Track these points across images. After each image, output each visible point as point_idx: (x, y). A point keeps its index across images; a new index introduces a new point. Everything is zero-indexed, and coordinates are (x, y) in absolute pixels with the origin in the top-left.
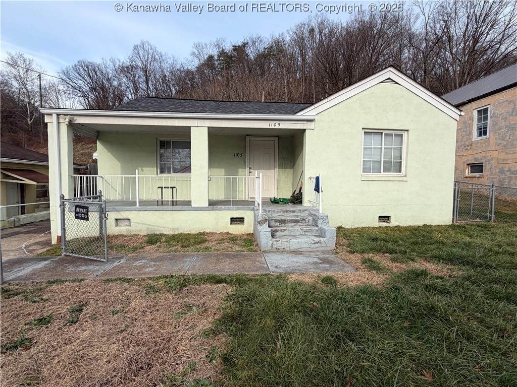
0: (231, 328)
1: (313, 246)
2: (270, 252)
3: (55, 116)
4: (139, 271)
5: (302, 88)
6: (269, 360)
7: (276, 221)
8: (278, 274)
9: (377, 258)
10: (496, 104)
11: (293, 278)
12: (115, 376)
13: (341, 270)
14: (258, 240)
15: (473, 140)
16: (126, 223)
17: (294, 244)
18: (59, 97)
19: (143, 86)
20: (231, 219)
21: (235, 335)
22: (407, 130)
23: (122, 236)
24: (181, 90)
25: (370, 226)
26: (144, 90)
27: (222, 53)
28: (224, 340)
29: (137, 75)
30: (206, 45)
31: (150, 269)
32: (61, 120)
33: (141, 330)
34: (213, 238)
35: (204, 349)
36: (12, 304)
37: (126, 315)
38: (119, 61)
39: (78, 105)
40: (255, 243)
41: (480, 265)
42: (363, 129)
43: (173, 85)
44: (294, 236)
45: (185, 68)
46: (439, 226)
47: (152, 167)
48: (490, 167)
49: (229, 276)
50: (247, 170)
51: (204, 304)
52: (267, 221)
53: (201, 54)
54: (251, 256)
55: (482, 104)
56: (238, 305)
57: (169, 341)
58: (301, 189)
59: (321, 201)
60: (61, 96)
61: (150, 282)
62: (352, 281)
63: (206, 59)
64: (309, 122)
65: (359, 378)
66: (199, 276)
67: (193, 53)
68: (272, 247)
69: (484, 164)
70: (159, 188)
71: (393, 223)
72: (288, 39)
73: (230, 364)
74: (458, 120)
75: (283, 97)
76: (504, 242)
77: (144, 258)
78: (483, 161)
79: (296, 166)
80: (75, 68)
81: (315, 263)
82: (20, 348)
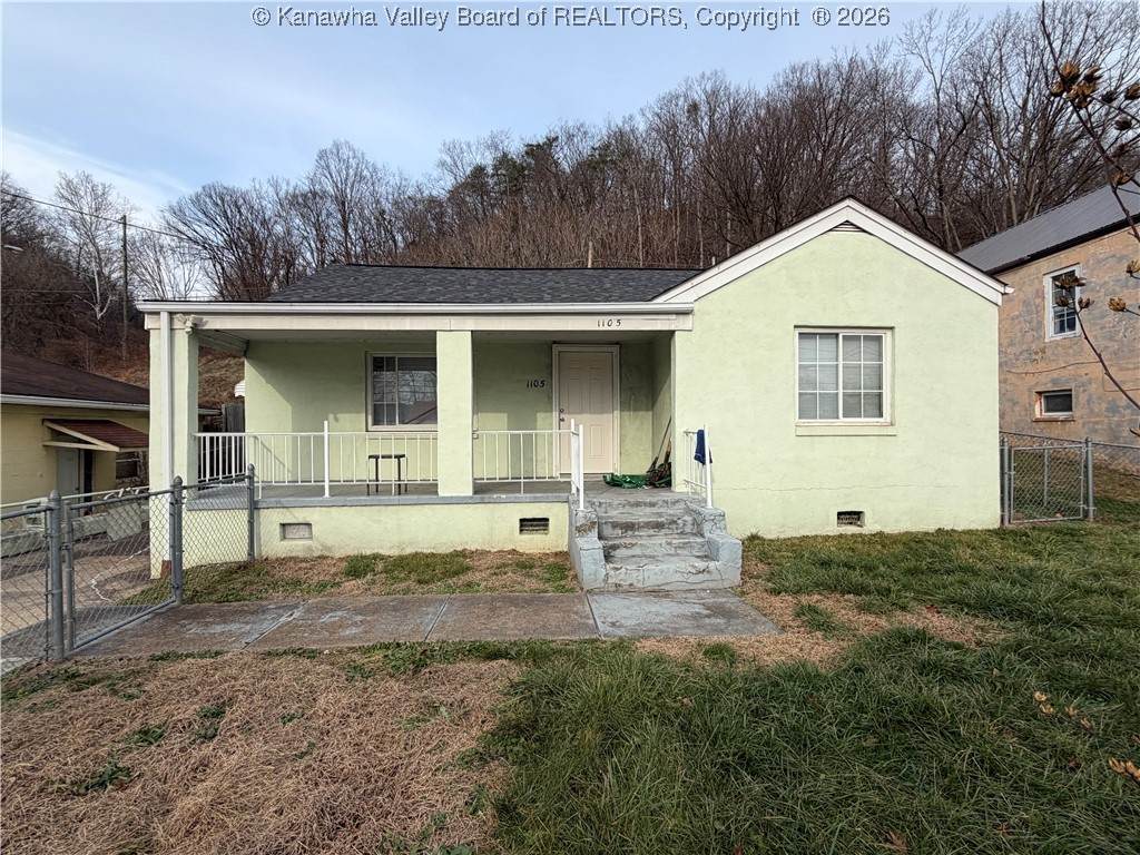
0: (516, 749)
1: (693, 579)
2: (602, 593)
3: (164, 317)
4: (331, 633)
5: (675, 230)
6: (586, 809)
7: (615, 525)
8: (615, 639)
9: (827, 603)
10: (1091, 262)
11: (647, 647)
12: (293, 839)
13: (751, 630)
14: (577, 567)
15: (1046, 340)
16: (303, 531)
17: (652, 574)
18: (161, 260)
19: (336, 233)
20: (522, 520)
21: (522, 763)
22: (892, 328)
23: (295, 559)
24: (417, 239)
25: (819, 533)
26: (338, 242)
27: (504, 161)
28: (500, 771)
29: (324, 212)
30: (469, 146)
31: (354, 630)
32: (177, 325)
33: (338, 751)
34: (484, 563)
35: (462, 790)
36: (88, 702)
37: (309, 723)
38: (288, 184)
39: (200, 276)
40: (572, 573)
41: (1047, 619)
42: (795, 327)
43: (401, 230)
44: (653, 557)
45: (426, 193)
46: (969, 532)
47: (358, 412)
48: (1086, 398)
49: (515, 643)
50: (555, 414)
51: (462, 701)
52: (597, 526)
53: (459, 164)
54: (563, 602)
55: (1061, 263)
56: (530, 703)
57: (394, 773)
58: (668, 455)
59: (709, 483)
60: (164, 258)
61: (354, 656)
62: (769, 654)
63: (468, 172)
64: (681, 317)
65: (761, 845)
66: (454, 643)
67: (443, 164)
68: (606, 581)
69: (1073, 393)
70: (370, 457)
71: (870, 526)
72: (642, 127)
73: (511, 818)
74: (1000, 303)
75: (635, 251)
76: (1109, 568)
77: (339, 607)
78: (1072, 386)
79: (658, 405)
80: (196, 200)
81: (696, 617)
82: (110, 787)
